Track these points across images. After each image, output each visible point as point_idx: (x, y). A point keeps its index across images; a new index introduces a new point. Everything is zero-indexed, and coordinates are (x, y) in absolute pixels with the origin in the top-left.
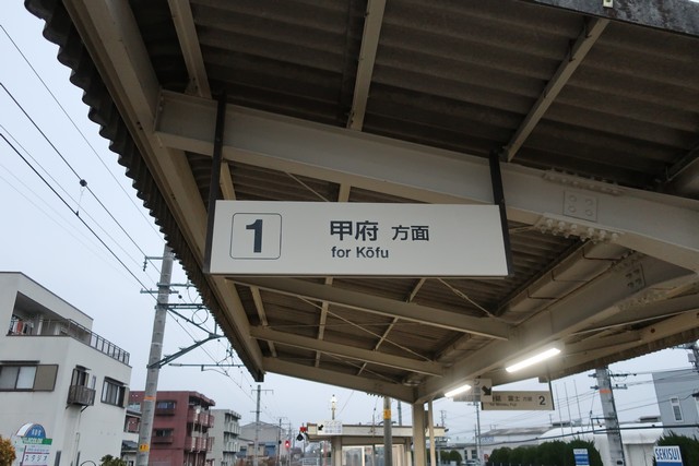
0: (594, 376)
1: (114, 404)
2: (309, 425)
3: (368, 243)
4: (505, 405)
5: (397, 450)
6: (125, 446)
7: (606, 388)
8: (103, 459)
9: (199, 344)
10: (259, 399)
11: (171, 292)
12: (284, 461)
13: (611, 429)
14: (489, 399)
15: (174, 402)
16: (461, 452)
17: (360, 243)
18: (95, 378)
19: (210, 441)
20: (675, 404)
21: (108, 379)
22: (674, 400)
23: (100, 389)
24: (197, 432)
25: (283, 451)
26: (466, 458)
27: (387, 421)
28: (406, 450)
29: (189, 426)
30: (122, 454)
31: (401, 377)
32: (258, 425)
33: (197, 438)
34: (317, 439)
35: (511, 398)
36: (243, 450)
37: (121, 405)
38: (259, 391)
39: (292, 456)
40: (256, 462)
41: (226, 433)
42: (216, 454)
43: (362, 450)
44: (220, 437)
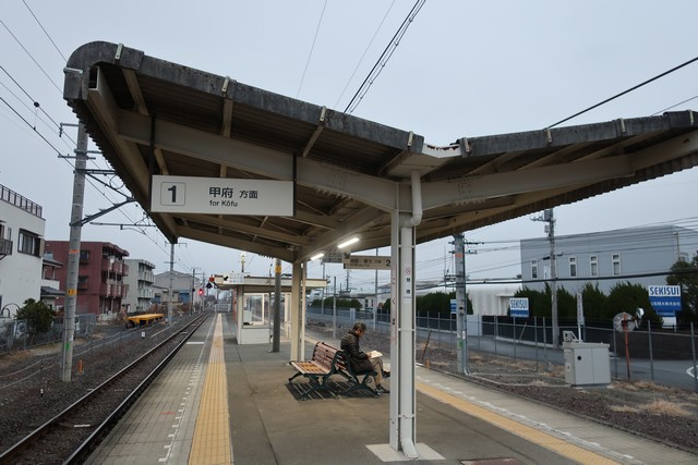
0: (453, 243)
1: (31, 254)
2: (215, 275)
3: (228, 199)
4: (361, 265)
5: (287, 297)
6: (43, 291)
7: (460, 253)
8: (26, 302)
9: (116, 206)
10: (173, 252)
11: (88, 158)
12: (197, 307)
14: (348, 261)
15: (87, 252)
16: (362, 302)
17: (224, 199)
18: (10, 230)
19: (124, 288)
21: (22, 231)
22: (533, 262)
23: (16, 239)
24: (112, 280)
25: (196, 298)
26: (367, 305)
27: (278, 274)
29: (104, 275)
30: (41, 298)
31: (285, 245)
32: (172, 274)
33: (112, 285)
34: (226, 288)
35: (366, 261)
36: (157, 296)
37: (37, 254)
38: (173, 249)
39: (205, 303)
40: (171, 307)
41: (140, 282)
42: (131, 300)
43: (262, 297)
44: (134, 285)
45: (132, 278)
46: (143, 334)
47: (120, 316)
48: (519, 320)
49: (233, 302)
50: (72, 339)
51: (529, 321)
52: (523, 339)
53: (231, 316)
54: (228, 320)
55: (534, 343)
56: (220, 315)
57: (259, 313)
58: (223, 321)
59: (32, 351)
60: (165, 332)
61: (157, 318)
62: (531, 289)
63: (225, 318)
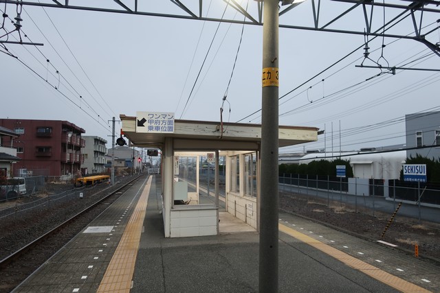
10: (114, 127)
12: (138, 170)
15: (51, 128)
19: (82, 156)
20: (419, 136)
24: (70, 151)
25: (137, 164)
36: (109, 163)
38: (114, 121)
39: (143, 167)
41: (95, 152)
44: (91, 154)
45: (88, 149)
47: (77, 177)
49: (161, 165)
53: (159, 178)
56: (151, 176)
61: (103, 179)
62: (423, 156)
63: (154, 179)
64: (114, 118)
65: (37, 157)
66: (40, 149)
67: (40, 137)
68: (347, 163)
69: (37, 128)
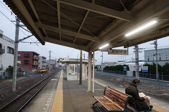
0: (134, 49)
1: (11, 53)
2: (60, 58)
4: (115, 53)
5: (83, 65)
7: (137, 52)
8: (9, 66)
9: (29, 37)
11: (20, 22)
12: (57, 68)
13: (137, 62)
14: (111, 51)
15: (29, 54)
18: (4, 47)
19: (39, 63)
20: (148, 57)
21: (8, 47)
22: (148, 56)
23: (6, 50)
24: (35, 61)
25: (57, 66)
26: (99, 68)
28: (86, 65)
29: (33, 60)
32: (50, 60)
33: (35, 63)
35: (117, 51)
36: (47, 65)
37: (13, 54)
38: (50, 52)
39: (59, 67)
40: (50, 68)
41: (43, 62)
42: (40, 66)
43: (74, 65)
44: (41, 63)
45: (40, 61)
46: (42, 75)
47: (37, 70)
48: (144, 73)
49: (66, 67)
50: (16, 78)
51: (148, 73)
52: (146, 78)
53: (65, 71)
54: (64, 72)
55: (150, 79)
56: (62, 70)
57: (73, 70)
58: (63, 72)
59: (9, 80)
60: (48, 75)
61: (46, 71)
62: (148, 64)
63: (64, 71)
64: (50, 51)
65: (25, 63)
66: (26, 61)
67: (26, 57)
68: (127, 66)
69: (25, 54)
